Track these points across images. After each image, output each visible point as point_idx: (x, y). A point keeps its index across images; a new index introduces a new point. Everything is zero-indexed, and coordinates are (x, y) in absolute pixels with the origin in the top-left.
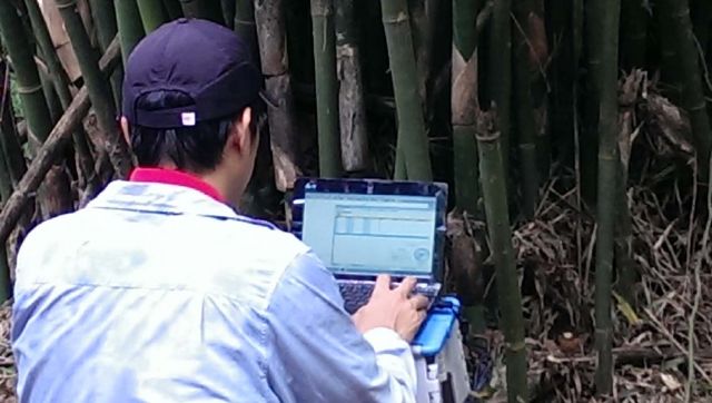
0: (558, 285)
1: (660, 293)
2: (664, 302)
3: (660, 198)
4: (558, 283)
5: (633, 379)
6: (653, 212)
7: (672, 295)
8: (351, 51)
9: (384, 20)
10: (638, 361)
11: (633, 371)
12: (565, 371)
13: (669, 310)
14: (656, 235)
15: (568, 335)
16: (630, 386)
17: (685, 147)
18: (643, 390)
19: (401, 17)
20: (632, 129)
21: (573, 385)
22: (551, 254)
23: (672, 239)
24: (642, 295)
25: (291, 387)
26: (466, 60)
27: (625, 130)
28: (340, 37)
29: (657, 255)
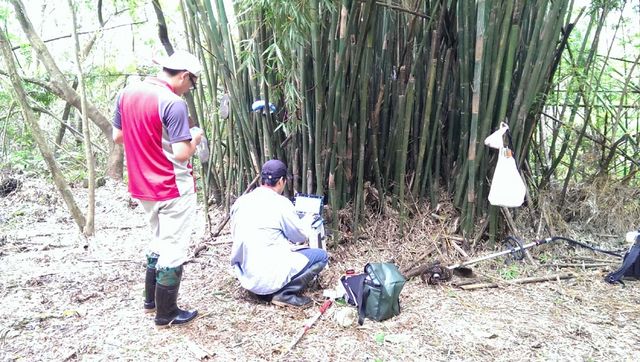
0: (349, 222)
1: (370, 226)
2: (370, 228)
5: (361, 241)
6: (371, 211)
7: (372, 227)
8: (311, 171)
12: (348, 238)
13: (371, 230)
14: (371, 215)
15: (350, 232)
16: (360, 243)
17: (377, 198)
18: (363, 244)
20: (367, 193)
21: (349, 242)
22: (347, 215)
23: (374, 216)
24: (366, 227)
26: (332, 175)
27: (365, 193)
28: (309, 168)
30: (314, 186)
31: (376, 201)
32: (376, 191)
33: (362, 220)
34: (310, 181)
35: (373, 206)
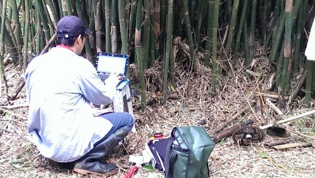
0: (157, 82)
1: (180, 85)
2: (181, 87)
3: (183, 66)
4: (157, 81)
5: (171, 102)
6: (182, 68)
7: (183, 86)
8: (114, 27)
9: (120, 20)
10: (173, 99)
11: (171, 100)
12: (157, 99)
13: (182, 89)
14: (182, 73)
15: (159, 92)
16: (170, 103)
17: (188, 54)
18: (173, 105)
19: (123, 20)
20: (177, 49)
21: (158, 102)
22: (156, 74)
23: (185, 74)
24: (176, 86)
25: (85, 90)
26: (138, 31)
27: (175, 50)
28: (112, 24)
29: (181, 78)
30: (119, 43)
31: (187, 57)
32: (188, 47)
33: (171, 79)
34: (114, 38)
35: (184, 63)
